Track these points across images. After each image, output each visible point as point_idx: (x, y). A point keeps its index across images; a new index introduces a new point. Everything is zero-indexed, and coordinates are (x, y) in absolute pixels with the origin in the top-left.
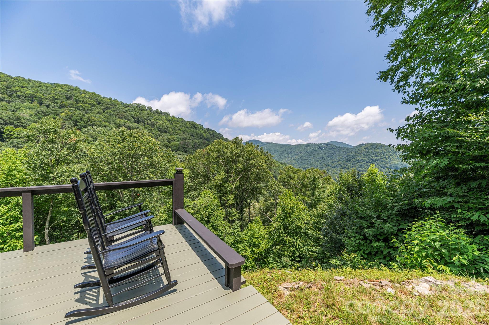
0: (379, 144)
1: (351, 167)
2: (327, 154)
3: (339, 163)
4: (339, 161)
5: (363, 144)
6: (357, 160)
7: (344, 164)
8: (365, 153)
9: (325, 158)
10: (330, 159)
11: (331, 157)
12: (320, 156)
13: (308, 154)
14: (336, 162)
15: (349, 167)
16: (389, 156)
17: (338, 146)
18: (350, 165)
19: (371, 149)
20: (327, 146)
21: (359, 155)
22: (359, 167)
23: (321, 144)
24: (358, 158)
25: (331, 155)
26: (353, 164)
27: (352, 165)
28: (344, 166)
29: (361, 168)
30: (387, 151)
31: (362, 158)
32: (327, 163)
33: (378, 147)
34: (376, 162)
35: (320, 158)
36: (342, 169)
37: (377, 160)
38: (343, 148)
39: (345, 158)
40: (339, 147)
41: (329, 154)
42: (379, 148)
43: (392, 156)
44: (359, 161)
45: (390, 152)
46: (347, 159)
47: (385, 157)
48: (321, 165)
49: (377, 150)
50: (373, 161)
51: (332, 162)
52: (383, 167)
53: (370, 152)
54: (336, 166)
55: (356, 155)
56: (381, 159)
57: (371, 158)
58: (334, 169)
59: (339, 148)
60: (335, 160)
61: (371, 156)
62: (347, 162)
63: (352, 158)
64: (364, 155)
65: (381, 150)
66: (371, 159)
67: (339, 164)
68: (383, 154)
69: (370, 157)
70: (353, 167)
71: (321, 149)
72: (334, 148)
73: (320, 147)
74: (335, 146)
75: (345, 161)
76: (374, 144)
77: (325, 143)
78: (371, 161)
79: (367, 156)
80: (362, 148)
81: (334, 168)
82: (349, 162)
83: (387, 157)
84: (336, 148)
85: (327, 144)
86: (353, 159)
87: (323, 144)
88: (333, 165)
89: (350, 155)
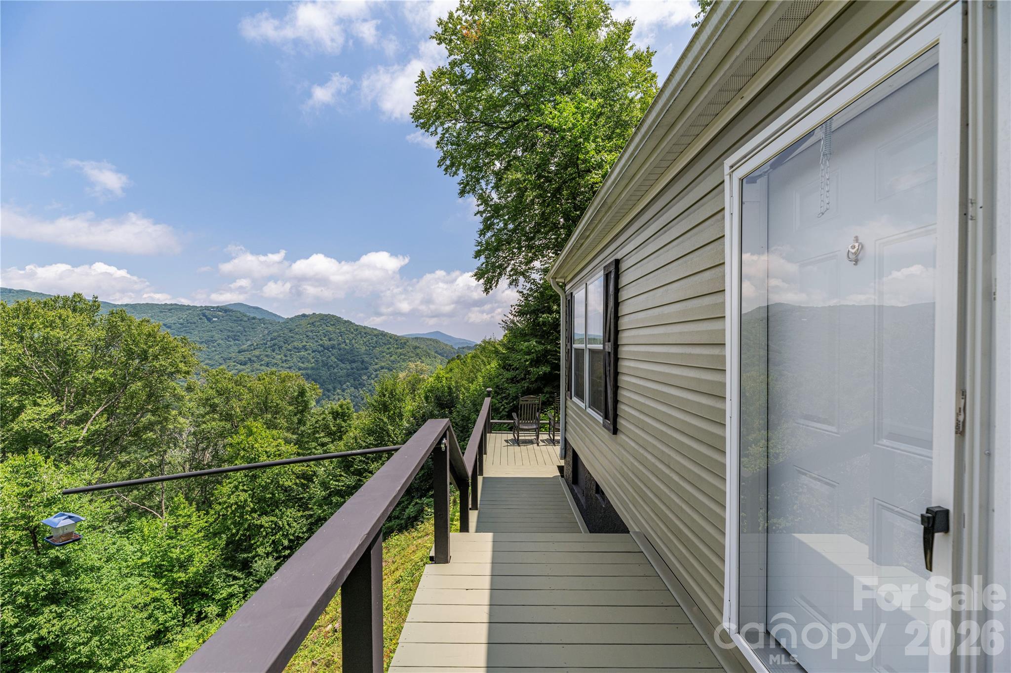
0: (333, 316)
1: (283, 362)
2: (226, 333)
3: (257, 353)
4: (255, 349)
5: (304, 316)
6: (295, 348)
7: (267, 356)
8: (310, 334)
9: (221, 342)
10: (232, 343)
11: (235, 340)
12: (206, 335)
13: (169, 330)
14: (247, 351)
15: (279, 362)
16: (350, 340)
17: (252, 315)
18: (279, 357)
19: (321, 325)
20: (224, 315)
21: (297, 336)
22: (299, 362)
23: (207, 308)
24: (295, 344)
25: (235, 336)
26: (286, 356)
27: (284, 358)
28: (266, 359)
29: (303, 363)
30: (347, 330)
31: (304, 343)
32: (225, 355)
33: (332, 323)
34: (330, 351)
35: (207, 342)
36: (263, 367)
37: (332, 348)
38: (262, 321)
39: (268, 343)
40: (254, 318)
41: (230, 334)
42: (334, 325)
43: (355, 340)
44: (298, 350)
45: (352, 333)
46: (274, 345)
47: (345, 342)
48: (210, 359)
49: (330, 329)
50: (324, 348)
51: (239, 352)
52: (341, 361)
53: (319, 332)
54: (250, 359)
55: (292, 337)
56: (339, 344)
57: (321, 342)
58: (243, 367)
59: (254, 321)
60: (244, 347)
61: (321, 340)
62: (274, 351)
63: (285, 343)
64: (307, 336)
65: (338, 329)
66: (321, 346)
67: (256, 357)
68: (341, 336)
69: (319, 341)
70: (286, 361)
71: (209, 320)
72: (241, 320)
73: (204, 315)
74: (245, 316)
75: (269, 350)
76: (326, 316)
77: (218, 307)
78: (320, 349)
79: (314, 339)
80: (304, 322)
81: (245, 365)
82: (278, 352)
83: (347, 341)
84: (246, 319)
85: (225, 310)
86: (287, 345)
87: (213, 307)
88: (241, 358)
89: (279, 336)
